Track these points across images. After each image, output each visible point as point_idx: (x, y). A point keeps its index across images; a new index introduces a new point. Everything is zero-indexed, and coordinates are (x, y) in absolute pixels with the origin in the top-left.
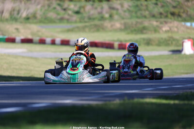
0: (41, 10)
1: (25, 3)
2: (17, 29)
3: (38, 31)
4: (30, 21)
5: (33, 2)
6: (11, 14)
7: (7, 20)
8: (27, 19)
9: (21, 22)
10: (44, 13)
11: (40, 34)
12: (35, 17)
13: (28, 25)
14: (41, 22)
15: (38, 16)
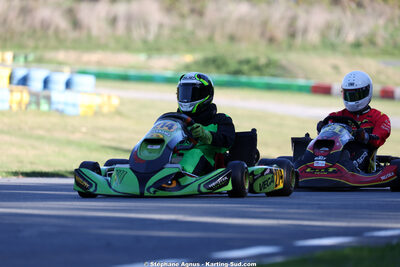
0: (386, 27)
1: (353, 14)
2: (336, 68)
3: (379, 72)
4: (363, 50)
5: (369, 10)
6: (323, 36)
7: (314, 48)
8: (357, 45)
9: (345, 54)
10: (392, 36)
11: (383, 78)
12: (372, 42)
13: (359, 60)
14: (385, 52)
15: (379, 41)
